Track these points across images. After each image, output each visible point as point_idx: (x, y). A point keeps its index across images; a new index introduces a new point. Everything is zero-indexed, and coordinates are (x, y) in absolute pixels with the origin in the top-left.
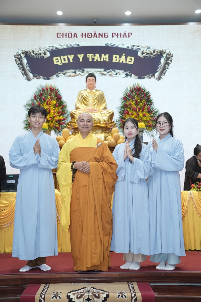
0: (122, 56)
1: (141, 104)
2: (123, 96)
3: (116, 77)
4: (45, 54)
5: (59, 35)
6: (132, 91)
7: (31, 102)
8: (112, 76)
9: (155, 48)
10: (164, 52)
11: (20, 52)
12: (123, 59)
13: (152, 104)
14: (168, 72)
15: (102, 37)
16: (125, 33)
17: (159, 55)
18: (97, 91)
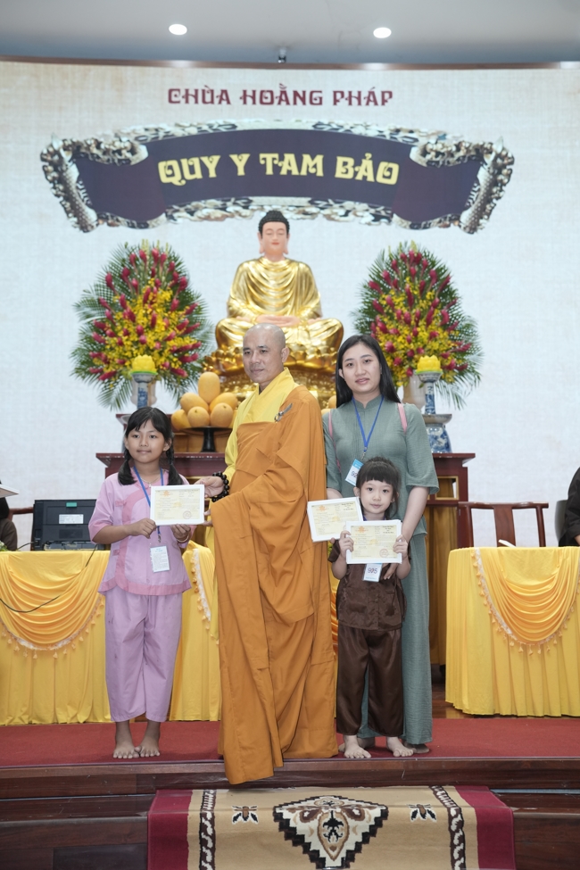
0: (364, 161)
1: (423, 304)
2: (369, 279)
3: (347, 221)
4: (133, 151)
5: (176, 96)
6: (395, 266)
7: (97, 294)
8: (333, 219)
9: (462, 136)
10: (486, 149)
11: (58, 145)
12: (366, 169)
13: (454, 303)
14: (501, 208)
15: (304, 103)
16: (372, 93)
17: (474, 158)
18: (293, 264)
